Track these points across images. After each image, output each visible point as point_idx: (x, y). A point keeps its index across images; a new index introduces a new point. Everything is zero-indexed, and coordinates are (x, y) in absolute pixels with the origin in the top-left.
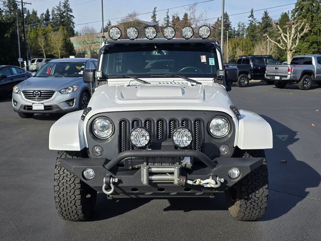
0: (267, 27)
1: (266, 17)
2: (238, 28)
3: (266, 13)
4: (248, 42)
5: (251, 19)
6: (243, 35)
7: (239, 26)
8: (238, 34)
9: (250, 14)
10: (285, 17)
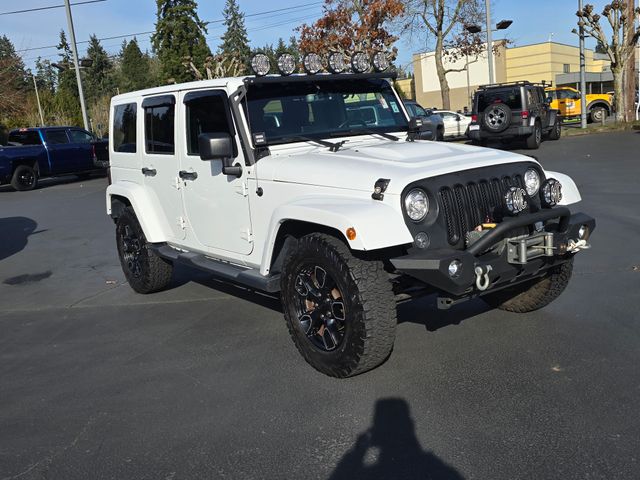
0: (101, 68)
1: (95, 47)
2: (38, 70)
3: (94, 41)
4: (68, 98)
5: (63, 51)
6: (52, 84)
7: (39, 66)
8: (41, 84)
9: (59, 42)
10: (132, 49)
